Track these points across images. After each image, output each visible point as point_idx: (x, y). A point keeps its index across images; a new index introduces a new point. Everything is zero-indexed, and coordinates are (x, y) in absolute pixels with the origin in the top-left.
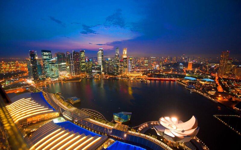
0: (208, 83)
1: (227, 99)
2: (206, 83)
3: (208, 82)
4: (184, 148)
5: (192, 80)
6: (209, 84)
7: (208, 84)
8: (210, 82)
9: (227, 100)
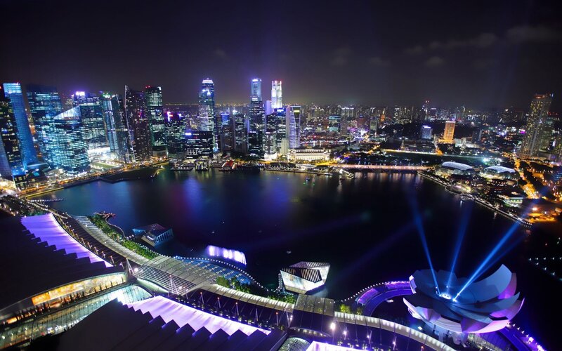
0: (501, 178)
1: (553, 216)
2: (496, 177)
3: (501, 174)
4: (480, 345)
5: (463, 171)
6: (505, 181)
7: (501, 181)
8: (506, 173)
9: (552, 219)
